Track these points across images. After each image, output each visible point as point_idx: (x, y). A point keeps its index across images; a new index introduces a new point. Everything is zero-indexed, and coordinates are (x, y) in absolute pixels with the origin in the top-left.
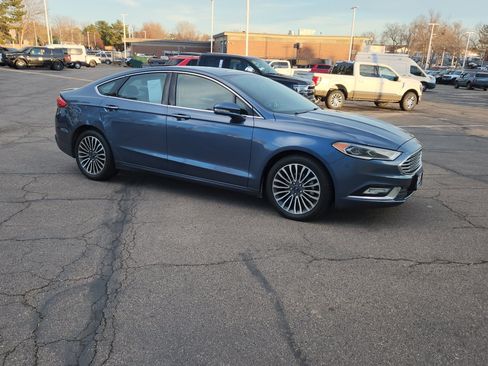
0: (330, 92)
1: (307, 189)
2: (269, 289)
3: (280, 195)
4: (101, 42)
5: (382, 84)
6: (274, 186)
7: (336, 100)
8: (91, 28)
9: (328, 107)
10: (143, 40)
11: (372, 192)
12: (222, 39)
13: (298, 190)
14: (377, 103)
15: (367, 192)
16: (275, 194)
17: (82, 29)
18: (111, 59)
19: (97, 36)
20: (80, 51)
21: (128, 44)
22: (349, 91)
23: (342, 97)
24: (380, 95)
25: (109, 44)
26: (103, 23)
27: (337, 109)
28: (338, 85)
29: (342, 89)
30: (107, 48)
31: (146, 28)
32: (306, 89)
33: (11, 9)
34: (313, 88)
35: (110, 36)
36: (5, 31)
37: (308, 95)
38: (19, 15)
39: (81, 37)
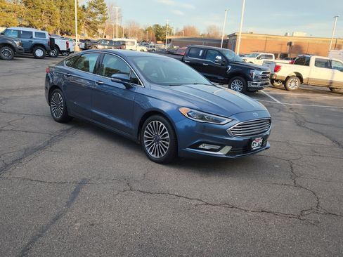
0: (288, 78)
1: (163, 140)
2: (68, 204)
3: (149, 143)
4: (155, 38)
5: (334, 73)
6: (145, 136)
7: (293, 84)
8: (149, 29)
9: (287, 89)
10: (181, 37)
11: (206, 147)
12: (233, 38)
13: (158, 141)
14: (331, 89)
15: (201, 147)
16: (145, 142)
17: (145, 29)
18: (155, 49)
19: (153, 34)
20: (133, 43)
21: (170, 40)
22: (304, 77)
23: (298, 81)
24: (331, 82)
25: (159, 40)
26: (157, 26)
27: (293, 91)
28: (296, 73)
29: (299, 76)
30: (158, 42)
31: (185, 30)
32: (261, 73)
33: (100, 16)
34: (269, 73)
35: (160, 34)
36: (95, 29)
37: (262, 78)
38: (104, 19)
39: (142, 34)
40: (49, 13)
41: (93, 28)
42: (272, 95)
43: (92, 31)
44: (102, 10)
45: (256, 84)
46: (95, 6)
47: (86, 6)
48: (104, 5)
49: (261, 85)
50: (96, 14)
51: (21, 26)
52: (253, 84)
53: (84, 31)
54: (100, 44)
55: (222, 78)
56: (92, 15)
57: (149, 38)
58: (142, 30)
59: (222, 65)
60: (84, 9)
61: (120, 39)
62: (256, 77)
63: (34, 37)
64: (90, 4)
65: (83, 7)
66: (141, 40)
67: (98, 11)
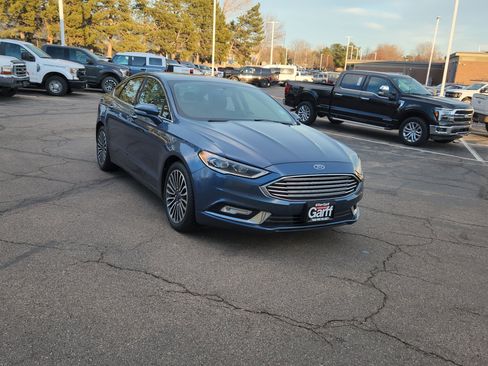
1: (183, 197)
3: (170, 201)
4: (333, 63)
6: (167, 191)
8: (326, 51)
10: (371, 61)
11: (231, 212)
16: (167, 199)
17: (318, 52)
19: (330, 58)
25: (338, 66)
26: (338, 45)
30: (338, 69)
32: (453, 112)
33: (253, 35)
34: (471, 112)
35: (340, 58)
36: (246, 54)
37: (455, 120)
38: (259, 39)
39: (315, 58)
40: (186, 33)
41: (243, 52)
42: (476, 149)
43: (242, 57)
44: (256, 27)
45: (445, 130)
46: (248, 22)
47: (236, 22)
48: (260, 20)
49: (454, 131)
50: (248, 32)
51: (151, 51)
52: (438, 129)
53: (230, 56)
54: (242, 73)
55: (390, 120)
56: (243, 34)
57: (324, 64)
58: (314, 53)
59: (390, 99)
60: (233, 26)
61: (274, 66)
62: (444, 119)
63: (148, 64)
64: (241, 19)
65: (232, 24)
66: (311, 66)
67: (252, 28)
